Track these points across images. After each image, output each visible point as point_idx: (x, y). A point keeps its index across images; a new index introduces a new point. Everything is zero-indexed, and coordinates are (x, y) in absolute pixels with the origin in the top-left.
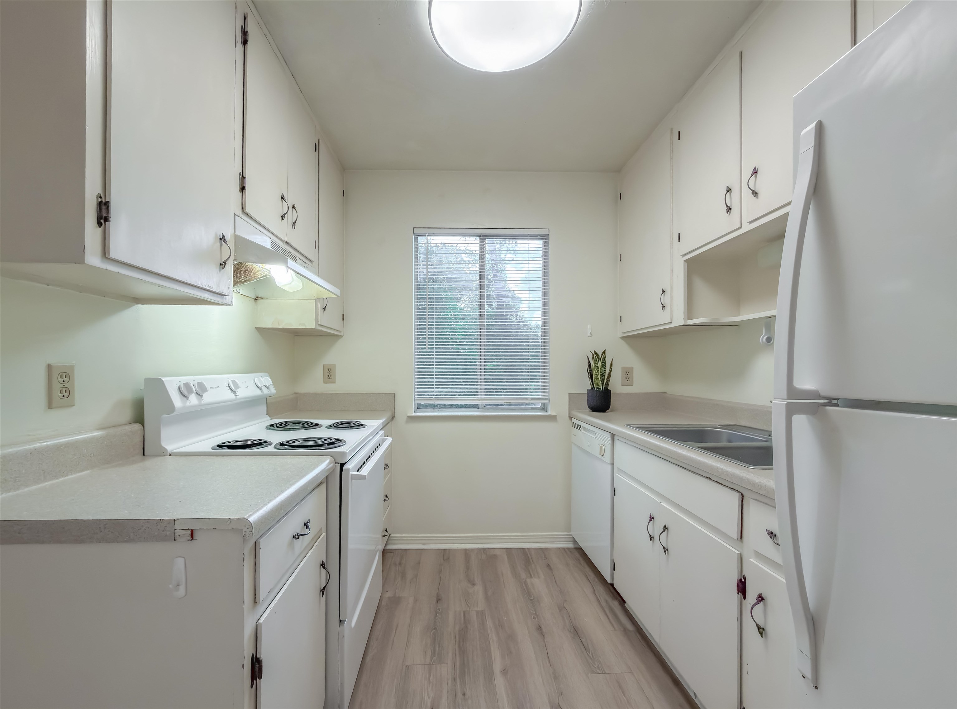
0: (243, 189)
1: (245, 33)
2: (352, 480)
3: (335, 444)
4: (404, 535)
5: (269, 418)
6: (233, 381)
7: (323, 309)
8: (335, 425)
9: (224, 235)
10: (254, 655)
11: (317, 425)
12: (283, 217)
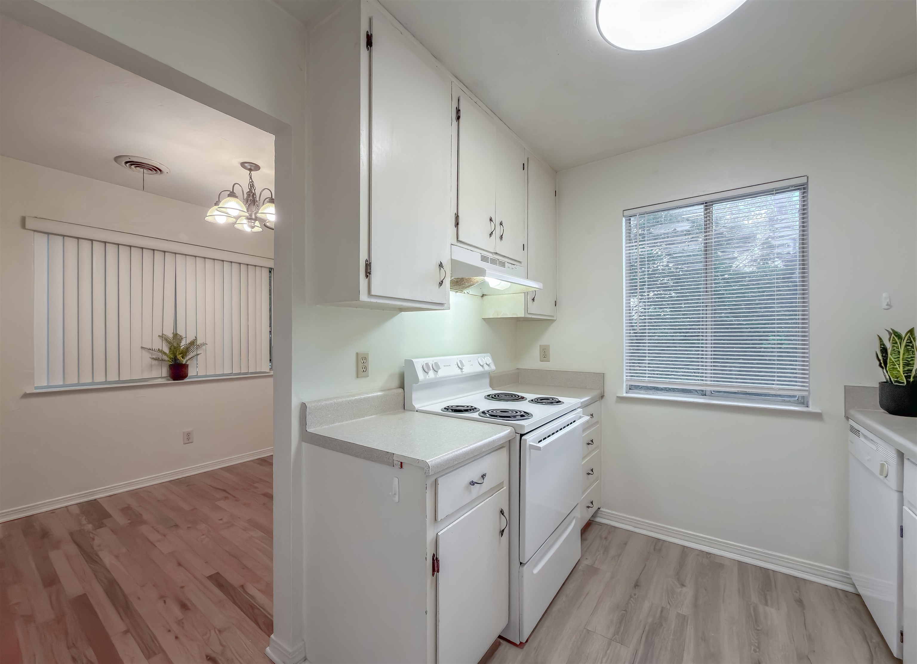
0: (457, 224)
1: (458, 111)
2: (530, 449)
3: (524, 416)
4: (614, 512)
5: (491, 389)
6: (461, 361)
7: (532, 299)
8: (536, 400)
9: (441, 263)
10: (435, 555)
11: (523, 398)
12: (491, 234)
